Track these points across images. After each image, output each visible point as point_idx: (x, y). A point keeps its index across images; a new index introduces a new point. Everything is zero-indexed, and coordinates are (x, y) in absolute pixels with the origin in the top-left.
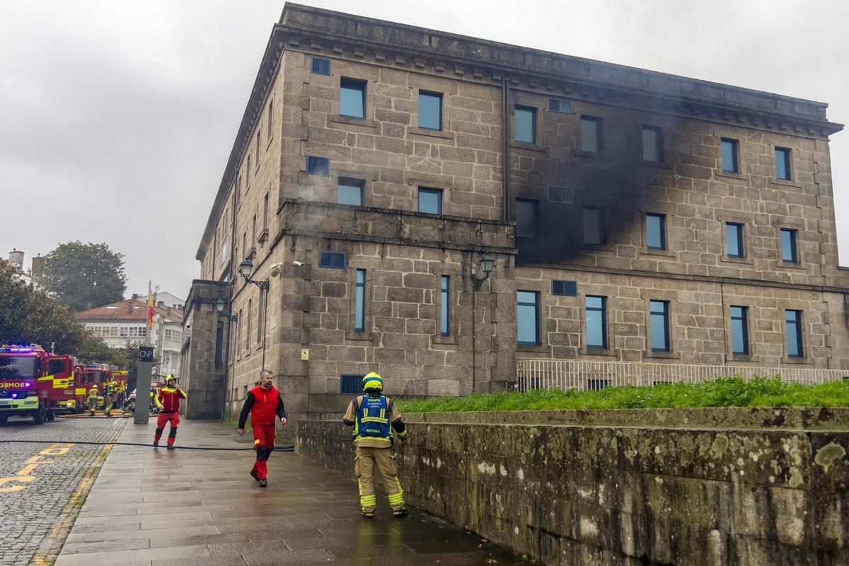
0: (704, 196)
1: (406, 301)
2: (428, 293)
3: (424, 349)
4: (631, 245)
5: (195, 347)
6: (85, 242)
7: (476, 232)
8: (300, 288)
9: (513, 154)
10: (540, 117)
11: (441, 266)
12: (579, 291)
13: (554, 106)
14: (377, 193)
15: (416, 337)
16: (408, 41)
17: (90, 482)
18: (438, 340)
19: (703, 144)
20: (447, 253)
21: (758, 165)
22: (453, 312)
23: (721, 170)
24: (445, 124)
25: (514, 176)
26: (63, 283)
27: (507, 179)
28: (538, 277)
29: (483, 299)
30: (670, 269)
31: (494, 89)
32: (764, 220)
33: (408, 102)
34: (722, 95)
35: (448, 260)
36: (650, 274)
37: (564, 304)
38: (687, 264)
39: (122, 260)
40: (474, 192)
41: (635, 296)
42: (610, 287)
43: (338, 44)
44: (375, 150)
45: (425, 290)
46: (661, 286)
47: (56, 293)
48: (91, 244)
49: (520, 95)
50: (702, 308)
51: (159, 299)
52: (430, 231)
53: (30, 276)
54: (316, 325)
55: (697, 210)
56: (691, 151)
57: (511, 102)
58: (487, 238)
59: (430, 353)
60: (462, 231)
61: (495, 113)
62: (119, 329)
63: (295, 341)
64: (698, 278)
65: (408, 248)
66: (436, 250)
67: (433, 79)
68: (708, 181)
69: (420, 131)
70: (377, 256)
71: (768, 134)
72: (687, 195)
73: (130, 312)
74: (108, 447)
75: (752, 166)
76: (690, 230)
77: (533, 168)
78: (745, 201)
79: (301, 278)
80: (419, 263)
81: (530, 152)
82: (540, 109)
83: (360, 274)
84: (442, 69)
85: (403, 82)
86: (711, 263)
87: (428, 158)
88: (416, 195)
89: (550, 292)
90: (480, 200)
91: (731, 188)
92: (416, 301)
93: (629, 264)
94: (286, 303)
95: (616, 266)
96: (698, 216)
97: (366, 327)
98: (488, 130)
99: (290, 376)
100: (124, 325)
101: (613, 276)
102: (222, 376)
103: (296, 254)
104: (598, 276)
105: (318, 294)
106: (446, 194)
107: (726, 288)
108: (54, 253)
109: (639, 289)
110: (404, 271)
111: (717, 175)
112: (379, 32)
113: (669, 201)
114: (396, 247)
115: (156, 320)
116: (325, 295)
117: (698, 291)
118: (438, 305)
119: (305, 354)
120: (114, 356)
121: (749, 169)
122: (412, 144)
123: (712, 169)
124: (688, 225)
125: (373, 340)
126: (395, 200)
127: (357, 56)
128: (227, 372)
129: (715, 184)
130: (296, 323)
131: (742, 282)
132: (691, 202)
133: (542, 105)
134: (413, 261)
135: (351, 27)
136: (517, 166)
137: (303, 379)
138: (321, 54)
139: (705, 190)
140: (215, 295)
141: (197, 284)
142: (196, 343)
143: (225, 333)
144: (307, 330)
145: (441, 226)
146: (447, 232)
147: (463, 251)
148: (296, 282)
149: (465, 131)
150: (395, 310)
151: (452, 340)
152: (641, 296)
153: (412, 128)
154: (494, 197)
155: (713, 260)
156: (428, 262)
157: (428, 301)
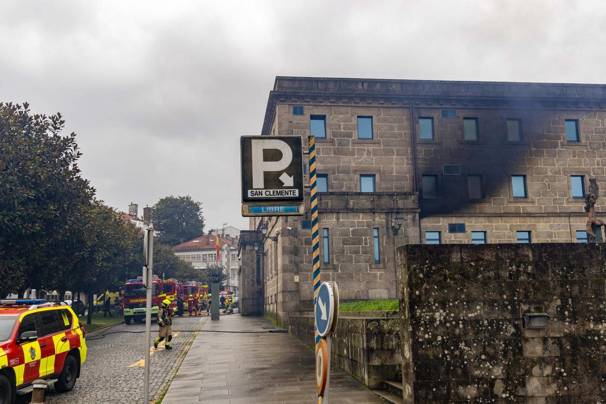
0: (554, 161)
1: (353, 245)
2: (366, 239)
3: (365, 272)
4: (502, 197)
5: (244, 272)
6: (176, 196)
7: (394, 201)
8: (291, 241)
9: (419, 148)
10: (436, 123)
11: (373, 223)
12: (467, 229)
13: (444, 114)
14: (335, 181)
15: (360, 265)
16: (349, 88)
17: (189, 347)
18: (373, 266)
19: (551, 126)
20: (376, 214)
21: (594, 134)
22: (381, 249)
23: (565, 141)
24: (375, 135)
25: (420, 162)
26: (164, 225)
27: (415, 164)
28: (439, 223)
29: (400, 240)
30: (530, 210)
31: (405, 109)
32: (599, 171)
33: (351, 125)
34: (565, 91)
35: (377, 219)
36: (516, 215)
37: (458, 238)
38: (543, 206)
39: (201, 206)
40: (395, 174)
41: (506, 229)
42: (488, 225)
43: (307, 96)
44: (332, 155)
45: (364, 238)
46: (524, 222)
47: (160, 232)
48: (180, 197)
49: (422, 110)
50: (555, 234)
51: (226, 233)
52: (366, 203)
53: (142, 220)
54: (302, 262)
55: (548, 170)
56: (543, 131)
57: (416, 115)
58: (401, 204)
59: (369, 274)
60: (385, 201)
61: (406, 124)
62: (201, 256)
63: (290, 271)
64: (550, 215)
65: (353, 214)
66: (370, 213)
67: (366, 109)
68: (556, 149)
69: (360, 141)
70: (334, 220)
71: (602, 112)
72: (541, 160)
73: (208, 243)
74: (196, 333)
75: (590, 136)
76: (544, 184)
77: (432, 155)
78: (585, 160)
79: (292, 236)
80: (360, 222)
81: (430, 145)
82: (436, 117)
83: (325, 231)
84: (371, 102)
85: (347, 113)
86: (560, 204)
87: (365, 156)
88: (358, 180)
89: (447, 231)
90: (399, 179)
91: (574, 152)
92: (359, 244)
93: (501, 209)
94: (284, 251)
95: (492, 211)
96: (550, 174)
97: (330, 261)
98: (402, 135)
99: (289, 291)
100: (205, 253)
101: (490, 218)
102: (261, 289)
103: (288, 223)
104: (479, 219)
105: (302, 244)
106: (377, 177)
107: (572, 219)
108: (157, 205)
109: (508, 225)
110: (351, 227)
111: (563, 145)
112: (331, 86)
113: (528, 166)
114: (345, 214)
115: (225, 248)
116: (306, 244)
117: (552, 223)
118: (372, 246)
119: (297, 279)
120: (199, 275)
121: (587, 138)
122: (355, 149)
123: (559, 141)
124: (542, 180)
125: (335, 268)
126: (346, 185)
127: (319, 102)
128: (264, 286)
129: (562, 151)
130: (291, 262)
131: (584, 215)
132: (545, 165)
133: (437, 114)
134: (356, 221)
135: (315, 85)
136: (422, 155)
137: (296, 292)
138: (298, 104)
139: (554, 156)
140: (254, 239)
141: (243, 233)
142: (245, 269)
143: (261, 262)
144: (297, 265)
145: (372, 199)
146: (376, 202)
147: (386, 213)
148: (289, 239)
149: (387, 137)
150: (346, 251)
151: (382, 265)
152: (510, 229)
153: (354, 140)
154: (408, 176)
155: (562, 201)
156: (365, 221)
157: (366, 244)
